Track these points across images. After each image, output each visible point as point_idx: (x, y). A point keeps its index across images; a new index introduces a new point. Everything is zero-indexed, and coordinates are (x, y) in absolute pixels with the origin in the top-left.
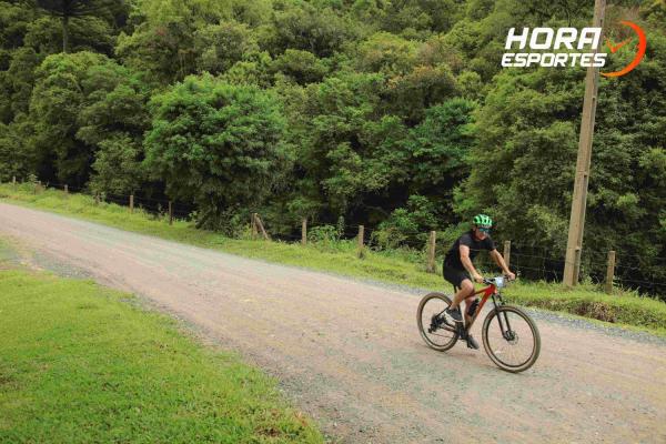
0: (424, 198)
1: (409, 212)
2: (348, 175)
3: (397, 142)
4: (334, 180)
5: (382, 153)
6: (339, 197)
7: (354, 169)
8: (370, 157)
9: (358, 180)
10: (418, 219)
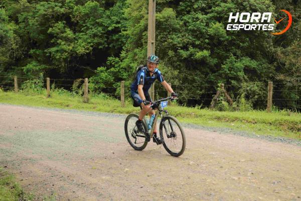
0: (117, 59)
1: (108, 69)
2: (64, 46)
3: (97, 21)
4: (53, 49)
5: (88, 29)
6: (59, 60)
7: (67, 40)
8: (80, 32)
9: (71, 48)
10: (114, 74)
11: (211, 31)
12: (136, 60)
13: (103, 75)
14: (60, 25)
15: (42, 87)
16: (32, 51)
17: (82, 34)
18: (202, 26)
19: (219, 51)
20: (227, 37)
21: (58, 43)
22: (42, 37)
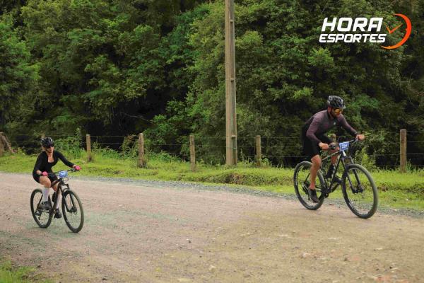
0: (181, 104)
1: (168, 117)
2: (106, 87)
3: (151, 51)
4: (94, 93)
5: (139, 63)
6: (101, 109)
7: (113, 80)
8: (128, 67)
9: (117, 90)
10: (178, 124)
11: (312, 60)
12: (209, 105)
13: (163, 126)
14: (101, 58)
15: (80, 147)
16: (64, 98)
17: (130, 70)
18: (300, 54)
19: (324, 87)
20: (336, 68)
21: (98, 85)
22: (76, 76)
